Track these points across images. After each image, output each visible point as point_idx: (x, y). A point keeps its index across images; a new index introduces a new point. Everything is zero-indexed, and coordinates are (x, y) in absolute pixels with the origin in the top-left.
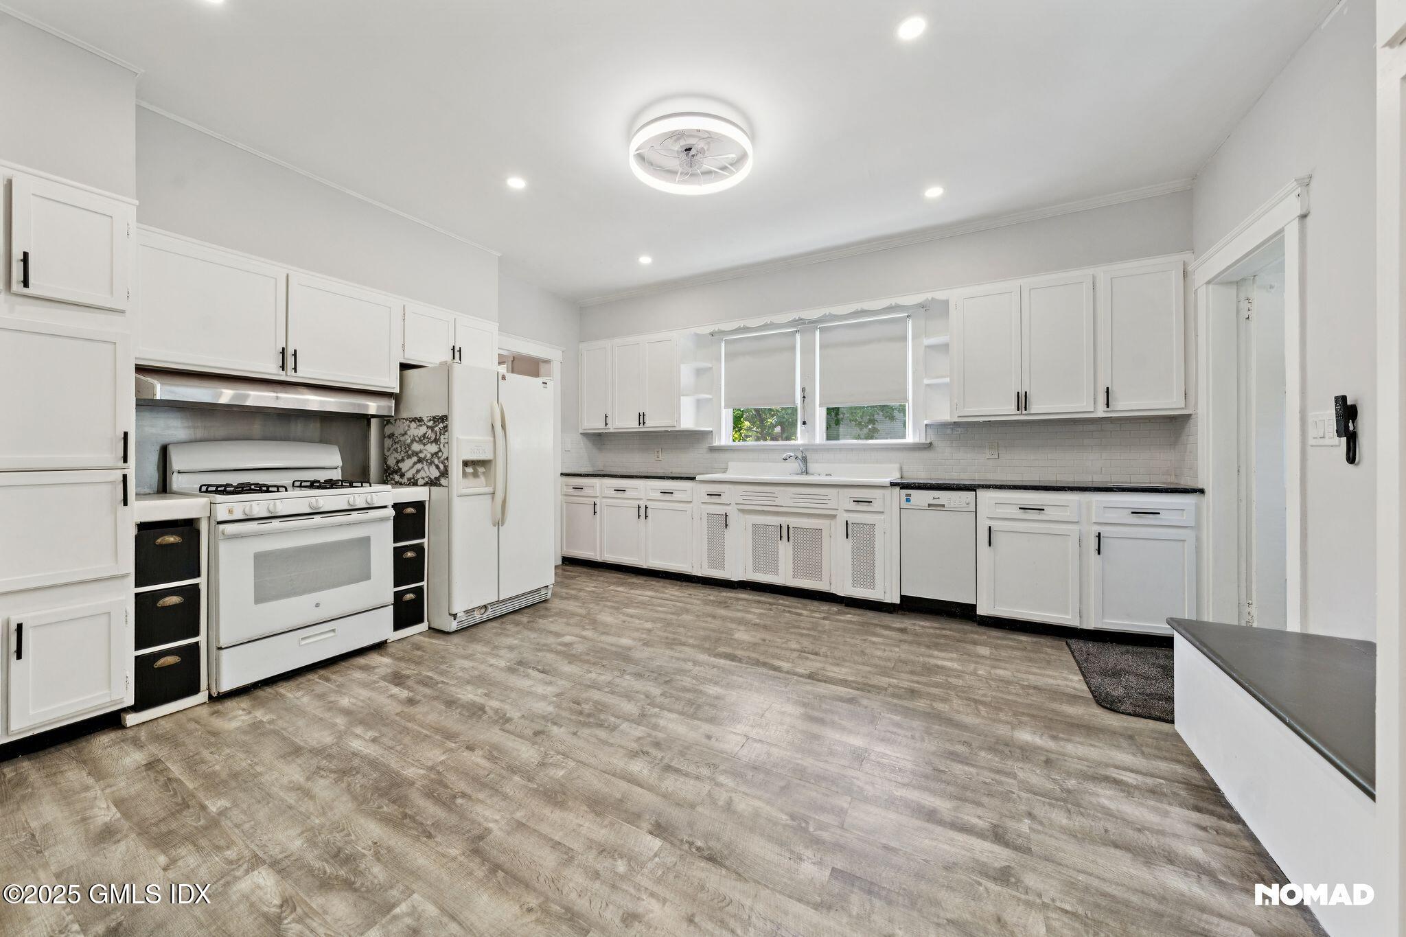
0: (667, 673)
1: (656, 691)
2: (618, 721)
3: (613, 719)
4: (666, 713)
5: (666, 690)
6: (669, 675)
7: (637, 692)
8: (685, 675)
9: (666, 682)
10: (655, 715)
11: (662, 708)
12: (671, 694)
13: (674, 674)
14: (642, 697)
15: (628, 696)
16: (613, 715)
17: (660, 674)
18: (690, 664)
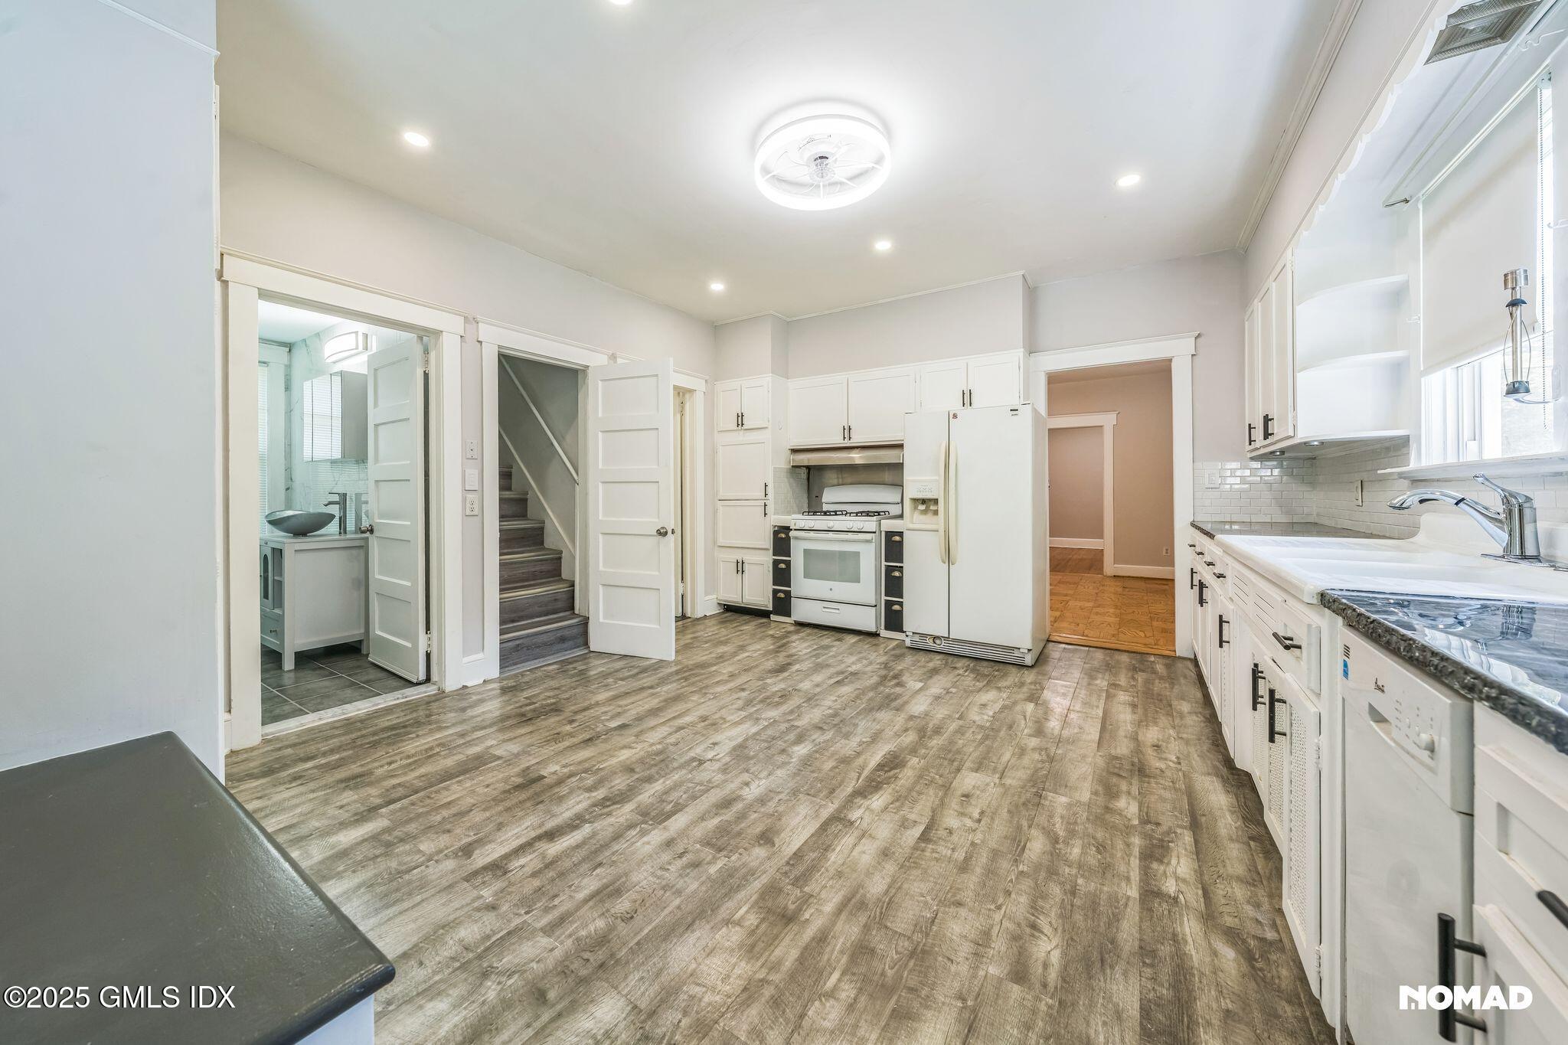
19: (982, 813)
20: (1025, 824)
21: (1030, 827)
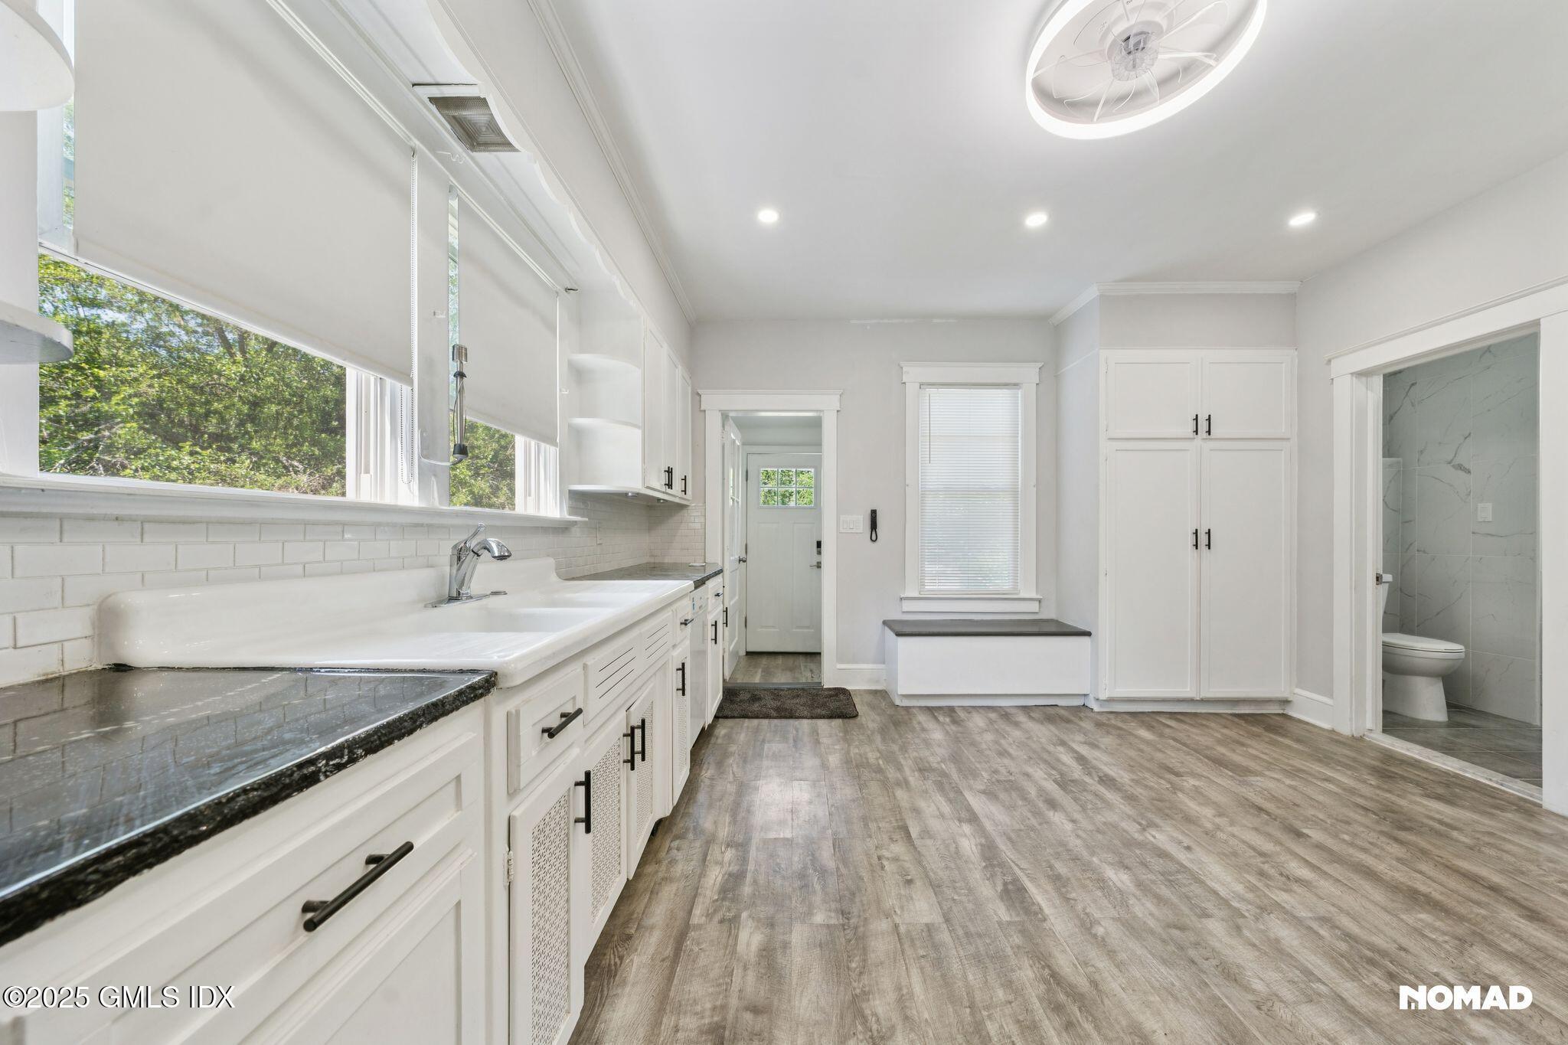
0: (1164, 941)
1: (1216, 928)
2: (1315, 925)
3: (1322, 932)
4: (1223, 893)
5: (1194, 918)
6: (1164, 936)
7: (1254, 945)
8: (1135, 917)
9: (1182, 928)
10: (1242, 899)
11: (1225, 903)
12: (1191, 909)
13: (1152, 932)
14: (1246, 932)
15: (1275, 950)
16: (1321, 937)
17: (1181, 948)
18: (1100, 931)
19: (883, 867)
20: (843, 870)
21: (838, 868)
